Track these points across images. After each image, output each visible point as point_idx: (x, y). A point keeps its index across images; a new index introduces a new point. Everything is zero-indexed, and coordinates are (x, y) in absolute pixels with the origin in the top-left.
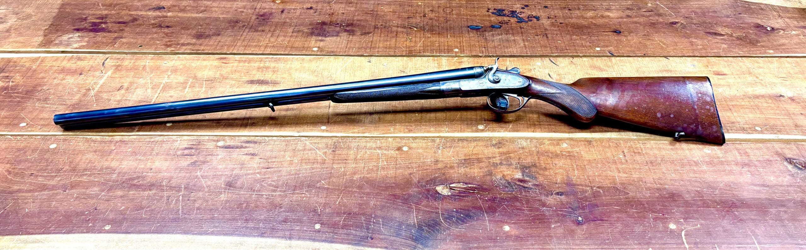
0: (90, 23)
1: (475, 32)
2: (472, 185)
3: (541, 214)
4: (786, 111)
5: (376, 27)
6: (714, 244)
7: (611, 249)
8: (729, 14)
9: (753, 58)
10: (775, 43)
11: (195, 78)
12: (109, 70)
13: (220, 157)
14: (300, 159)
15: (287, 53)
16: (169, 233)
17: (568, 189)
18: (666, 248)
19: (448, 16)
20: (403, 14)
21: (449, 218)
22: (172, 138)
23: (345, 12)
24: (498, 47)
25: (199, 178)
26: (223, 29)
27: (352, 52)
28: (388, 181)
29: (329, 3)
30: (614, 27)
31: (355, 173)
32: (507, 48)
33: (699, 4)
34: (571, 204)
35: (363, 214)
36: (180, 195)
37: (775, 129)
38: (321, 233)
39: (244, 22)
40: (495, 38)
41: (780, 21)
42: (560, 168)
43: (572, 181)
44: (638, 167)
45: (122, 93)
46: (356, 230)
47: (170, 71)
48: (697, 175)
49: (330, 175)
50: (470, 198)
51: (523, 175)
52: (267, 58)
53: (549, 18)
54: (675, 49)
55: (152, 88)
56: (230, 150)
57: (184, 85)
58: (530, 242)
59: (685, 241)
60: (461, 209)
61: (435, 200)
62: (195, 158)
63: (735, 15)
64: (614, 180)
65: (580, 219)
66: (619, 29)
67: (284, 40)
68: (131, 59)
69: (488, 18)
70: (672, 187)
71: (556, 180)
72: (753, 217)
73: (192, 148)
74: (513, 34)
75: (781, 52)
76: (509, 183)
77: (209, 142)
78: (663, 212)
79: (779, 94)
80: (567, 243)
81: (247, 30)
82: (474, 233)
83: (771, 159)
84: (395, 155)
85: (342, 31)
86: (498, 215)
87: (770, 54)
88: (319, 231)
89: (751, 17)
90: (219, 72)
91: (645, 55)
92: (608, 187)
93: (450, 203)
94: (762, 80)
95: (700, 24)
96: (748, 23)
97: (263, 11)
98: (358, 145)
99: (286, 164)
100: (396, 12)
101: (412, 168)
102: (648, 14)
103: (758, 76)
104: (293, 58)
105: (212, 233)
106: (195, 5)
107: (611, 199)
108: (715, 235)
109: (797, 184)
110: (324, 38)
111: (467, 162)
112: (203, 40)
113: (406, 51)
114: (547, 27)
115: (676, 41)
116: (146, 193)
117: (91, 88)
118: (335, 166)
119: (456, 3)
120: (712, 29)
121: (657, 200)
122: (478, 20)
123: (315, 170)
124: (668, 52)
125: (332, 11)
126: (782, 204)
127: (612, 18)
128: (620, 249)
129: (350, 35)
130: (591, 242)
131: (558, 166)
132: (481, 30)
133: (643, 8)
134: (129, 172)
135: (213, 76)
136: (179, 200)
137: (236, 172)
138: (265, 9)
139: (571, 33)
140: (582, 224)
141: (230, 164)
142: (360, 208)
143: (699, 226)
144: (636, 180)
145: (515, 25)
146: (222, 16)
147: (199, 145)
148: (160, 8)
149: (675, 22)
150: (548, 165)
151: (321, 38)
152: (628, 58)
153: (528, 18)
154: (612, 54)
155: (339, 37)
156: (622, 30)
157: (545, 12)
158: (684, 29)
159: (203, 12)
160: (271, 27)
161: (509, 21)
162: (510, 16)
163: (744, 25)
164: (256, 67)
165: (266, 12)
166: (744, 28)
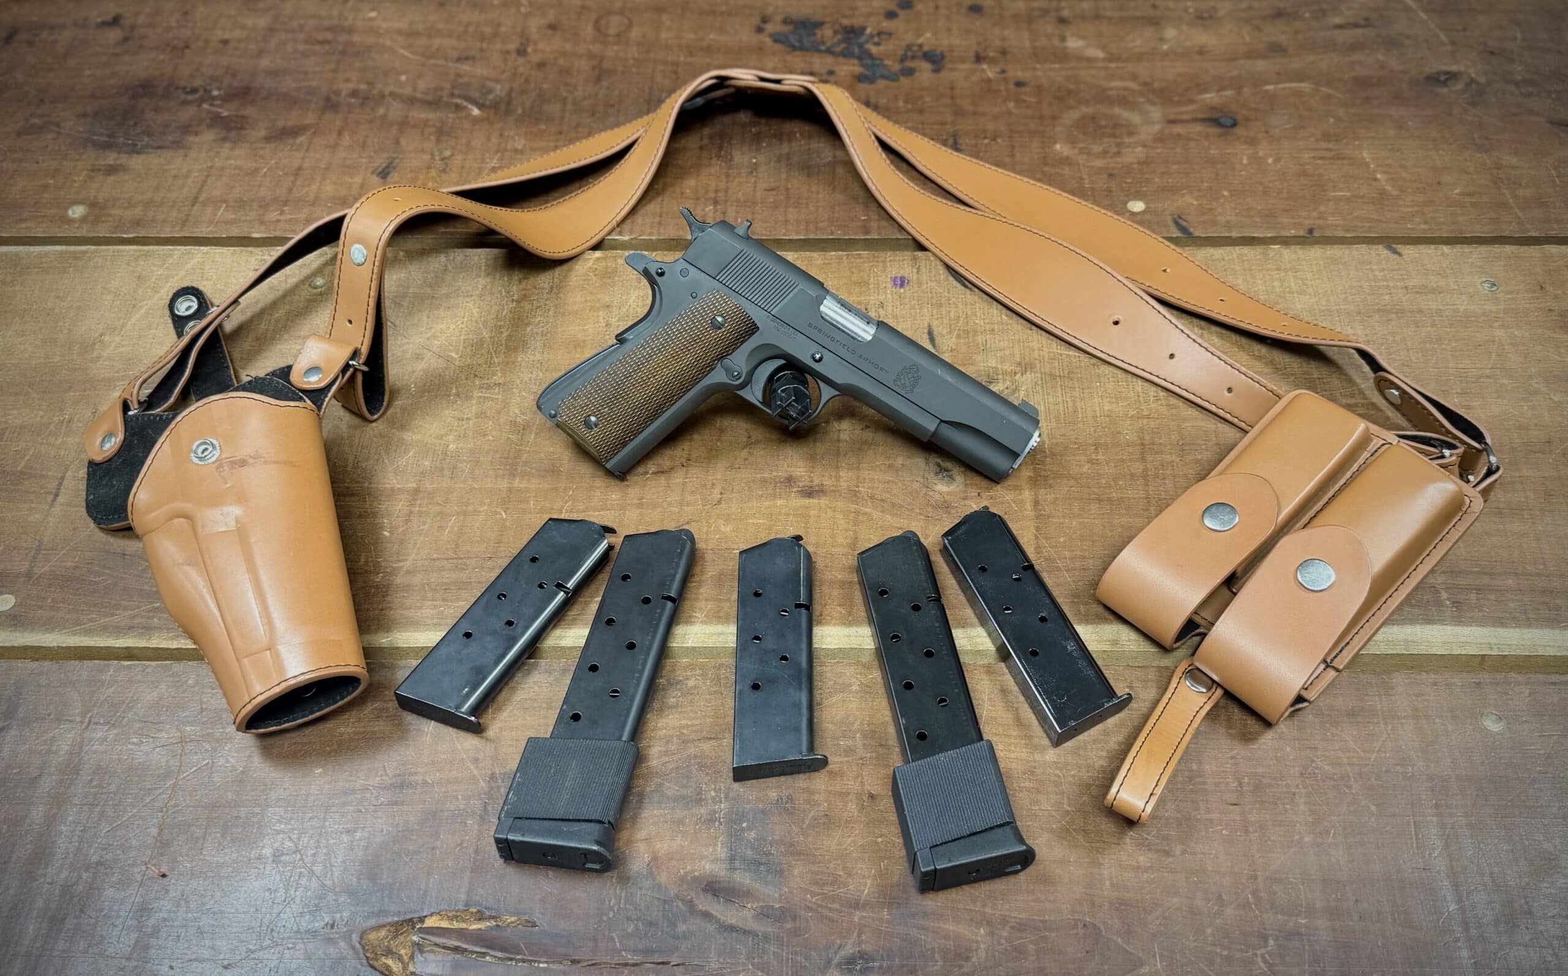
19: (612, 51)
23: (232, 37)
27: (210, 222)
30: (1216, 101)
51: (732, 859)
53: (978, 59)
54: (1429, 204)
66: (1233, 108)
85: (201, 122)
91: (1311, 231)
95: (1536, 84)
100: (418, 34)
102: (1349, 35)
110: (124, 159)
114: (966, 104)
115: (1439, 164)
124: (1403, 217)
125: (186, 33)
127: (1215, 58)
129: (225, 140)
133: (1334, 11)
149: (1447, 73)
150: (840, 805)
151: (115, 159)
152: (1245, 250)
153: (902, 60)
154: (1183, 230)
155: (181, 152)
156: (1244, 112)
157: (968, 32)
158: (1473, 104)
161: (830, 72)
162: (838, 49)
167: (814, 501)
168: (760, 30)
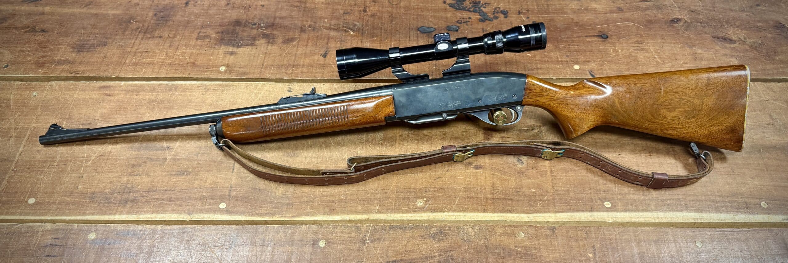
1: (426, 37)
8: (744, 6)
15: (186, 76)
19: (395, 10)
20: (338, 7)
22: (32, 227)
23: (265, 4)
26: (111, 34)
27: (269, 73)
30: (600, 28)
39: (138, 22)
47: (39, 107)
52: (161, 85)
53: (520, 13)
55: (16, 137)
63: (751, 7)
66: (606, 31)
67: (185, 53)
69: (443, 14)
73: (55, 244)
77: (78, 234)
81: (141, 36)
84: (309, 255)
85: (259, 36)
89: (771, 10)
90: (100, 111)
94: (775, 119)
95: (707, 23)
96: (766, 21)
100: (329, 4)
102: (644, 5)
103: (772, 114)
104: (193, 85)
110: (235, 49)
112: (85, 53)
115: (676, 52)
120: (721, 32)
122: (432, 17)
125: (249, 2)
127: (599, 13)
129: (269, 43)
135: (92, 117)
145: (476, 26)
146: (112, 12)
147: (65, 238)
149: (678, 18)
151: (232, 49)
153: (494, 14)
154: (593, 76)
155: (255, 47)
156: (610, 33)
157: (516, 3)
158: (686, 30)
159: (89, 5)
160: (171, 31)
161: (470, 18)
162: (472, 10)
163: (761, 24)
164: (146, 102)
165: (167, 5)
166: (759, 29)
167: (478, 171)
168: (444, 3)
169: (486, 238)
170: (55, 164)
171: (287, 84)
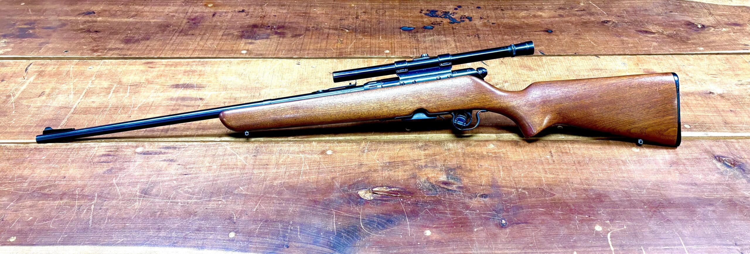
0: (18, 28)
1: (407, 33)
2: (395, 189)
3: (464, 218)
4: (715, 108)
5: (307, 29)
6: (640, 245)
7: (535, 253)
8: (660, 13)
9: (683, 56)
10: (705, 41)
11: (120, 83)
12: (31, 76)
13: (137, 163)
14: (219, 164)
15: (215, 56)
16: (76, 244)
17: (493, 191)
18: (591, 251)
19: (381, 17)
20: (336, 16)
21: (370, 223)
22: (89, 145)
23: (277, 14)
24: (429, 48)
25: (114, 186)
26: (153, 33)
27: (281, 54)
28: (310, 186)
29: (261, 5)
30: (546, 27)
31: (275, 179)
32: (438, 48)
33: (631, 3)
34: (495, 207)
35: (281, 221)
36: (92, 204)
37: (704, 126)
38: (235, 242)
39: (175, 26)
40: (427, 39)
41: (711, 18)
42: (486, 169)
43: (497, 182)
44: (565, 167)
45: (43, 99)
46: (272, 239)
47: (94, 76)
48: (625, 175)
49: (249, 181)
50: (391, 203)
51: (448, 178)
52: (194, 62)
53: (481, 18)
54: (606, 48)
55: (75, 94)
56: (149, 156)
57: (108, 90)
58: (451, 247)
59: (610, 243)
60: (382, 214)
61: (357, 205)
62: (111, 165)
63: (666, 13)
64: (540, 180)
65: (504, 222)
66: (551, 28)
67: (213, 43)
68: (55, 65)
69: (420, 19)
70: (599, 187)
71: (481, 182)
72: (680, 217)
73: (109, 155)
74: (445, 35)
75: (712, 49)
76: (433, 186)
77: (127, 148)
78: (589, 214)
79: (709, 91)
80: (489, 247)
81: (177, 34)
82: (394, 239)
83: (700, 157)
84: (318, 158)
85: (272, 33)
86: (420, 219)
87: (700, 51)
88: (233, 240)
89: (682, 15)
90: (144, 77)
91: (575, 53)
92: (535, 189)
93: (371, 208)
94: (692, 77)
95: (631, 23)
96: (679, 21)
97: (194, 14)
98: (281, 149)
99: (204, 170)
100: (328, 14)
101: (335, 172)
102: (580, 13)
103: (688, 73)
104: (220, 61)
105: (122, 244)
106: (126, 9)
107: (536, 201)
108: (641, 237)
109: (726, 182)
110: (253, 41)
111: (392, 165)
112: (131, 44)
113: (337, 53)
114: (480, 28)
115: (607, 40)
116: (57, 202)
117: (11, 94)
118: (255, 171)
119: (389, 5)
120: (643, 28)
121: (583, 201)
122: (411, 21)
123: (234, 176)
124: (599, 50)
125: (264, 14)
126: (710, 203)
127: (545, 18)
128: (544, 253)
129: (280, 37)
130: (514, 246)
131: (483, 167)
132: (413, 31)
133: (575, 7)
134: (41, 181)
135: (138, 81)
136: (91, 209)
137: (153, 179)
138: (197, 12)
139: (503, 33)
140: (506, 228)
141: (147, 170)
142: (278, 215)
143: (625, 227)
144: (562, 180)
145: (447, 26)
146: (153, 21)
147: (117, 151)
148: (90, 13)
149: (607, 21)
150: (473, 167)
151: (251, 41)
152: (559, 57)
153: (460, 19)
154: (542, 53)
155: (270, 40)
156: (554, 29)
157: (478, 13)
158: (615, 27)
159: (135, 16)
160: (201, 31)
161: (442, 21)
162: (443, 16)
163: (675, 23)
164: (182, 71)
165: (197, 16)
166: (674, 26)
168: (421, 12)
169: (462, 148)
170: (108, 109)
171: (296, 60)
